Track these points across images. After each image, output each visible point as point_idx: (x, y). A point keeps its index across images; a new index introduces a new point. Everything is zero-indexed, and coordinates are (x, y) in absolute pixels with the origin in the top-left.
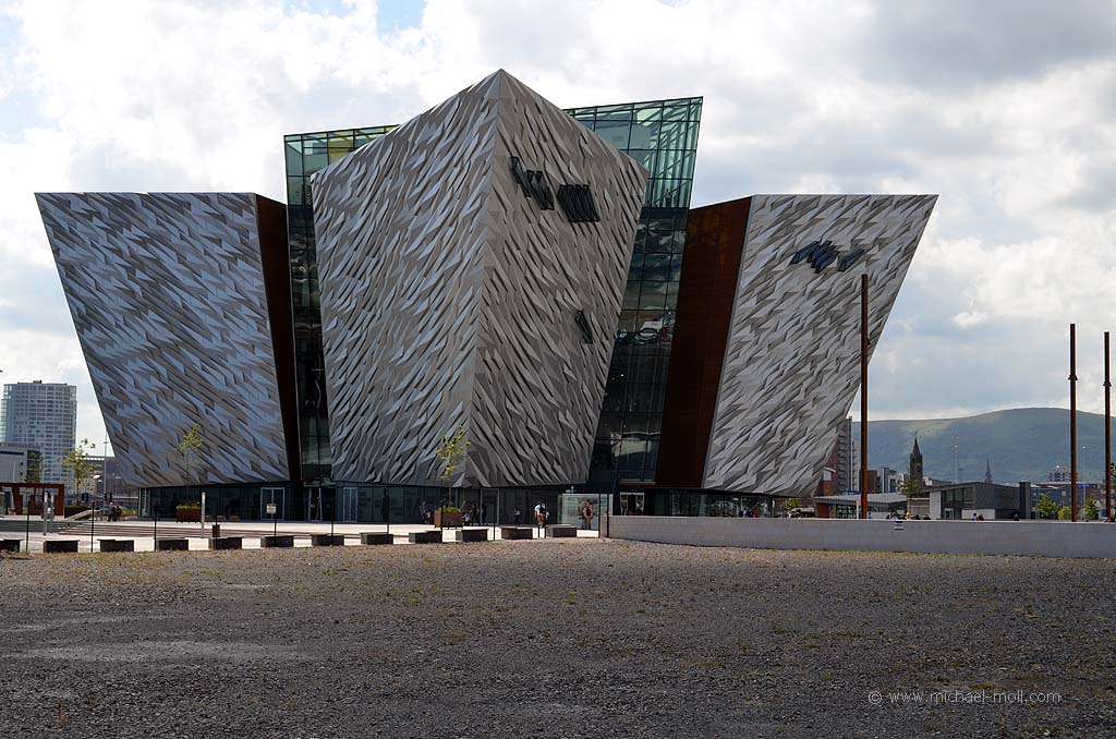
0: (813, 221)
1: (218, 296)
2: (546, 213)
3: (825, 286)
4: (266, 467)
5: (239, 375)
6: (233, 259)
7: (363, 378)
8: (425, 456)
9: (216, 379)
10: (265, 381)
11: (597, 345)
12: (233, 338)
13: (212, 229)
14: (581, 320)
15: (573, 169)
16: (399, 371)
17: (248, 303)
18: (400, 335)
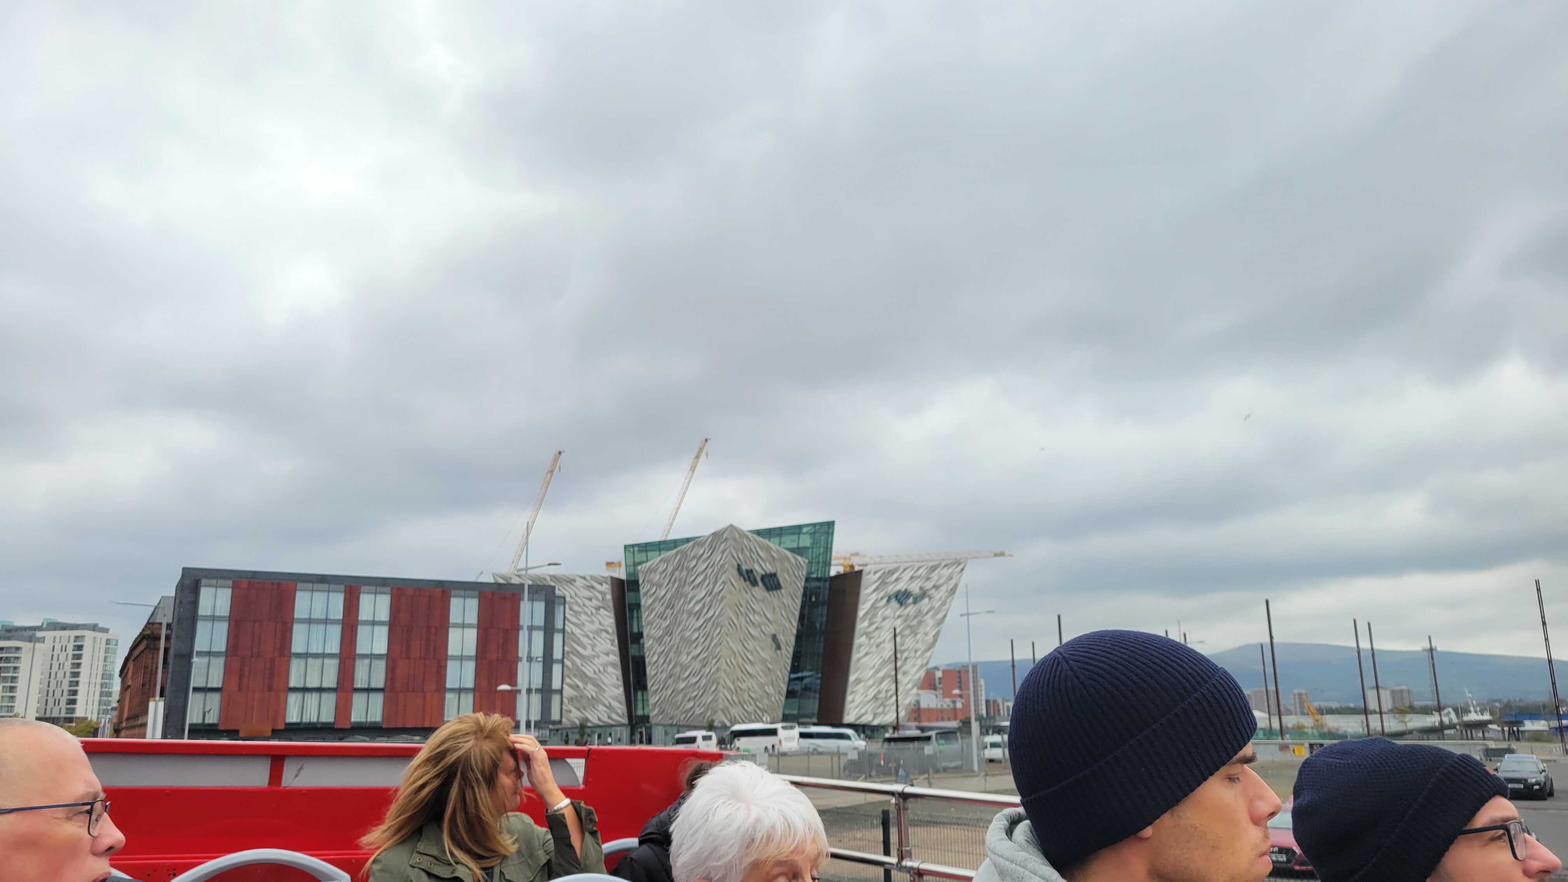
0: (897, 579)
1: (589, 627)
2: (756, 588)
3: (906, 612)
4: (614, 716)
5: (602, 669)
6: (598, 609)
7: (667, 670)
8: (698, 711)
9: (589, 671)
10: (615, 671)
11: (784, 650)
12: (597, 649)
13: (587, 593)
14: (774, 638)
15: (768, 565)
16: (685, 668)
17: (607, 632)
18: (685, 649)
